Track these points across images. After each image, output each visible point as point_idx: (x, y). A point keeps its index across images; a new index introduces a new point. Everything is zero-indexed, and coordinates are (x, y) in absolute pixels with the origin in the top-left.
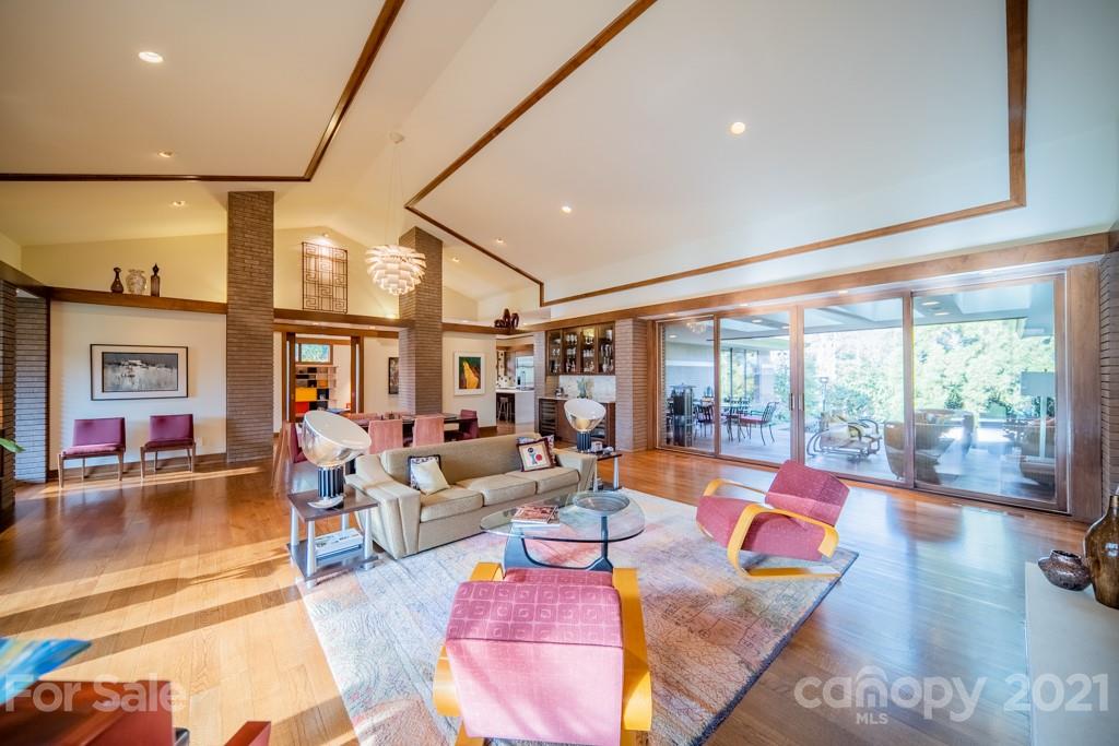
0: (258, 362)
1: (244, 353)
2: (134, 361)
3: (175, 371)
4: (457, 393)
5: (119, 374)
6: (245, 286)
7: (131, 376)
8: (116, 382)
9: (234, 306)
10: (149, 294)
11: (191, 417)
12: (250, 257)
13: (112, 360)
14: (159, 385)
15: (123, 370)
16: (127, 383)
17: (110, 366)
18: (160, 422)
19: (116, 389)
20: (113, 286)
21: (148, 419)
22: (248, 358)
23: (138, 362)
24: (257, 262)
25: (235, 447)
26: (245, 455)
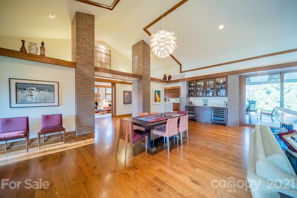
0: (89, 90)
1: (83, 86)
2: (33, 88)
3: (53, 93)
4: (154, 104)
5: (25, 94)
6: (83, 56)
7: (31, 95)
8: (24, 98)
9: (79, 64)
10: (40, 55)
11: (61, 115)
12: (85, 43)
13: (21, 87)
14: (45, 100)
15: (27, 92)
16: (29, 99)
17: (20, 90)
18: (47, 118)
19: (24, 102)
20: (21, 49)
21: (40, 117)
22: (85, 88)
23: (35, 89)
24: (88, 46)
25: (80, 128)
26: (84, 132)
